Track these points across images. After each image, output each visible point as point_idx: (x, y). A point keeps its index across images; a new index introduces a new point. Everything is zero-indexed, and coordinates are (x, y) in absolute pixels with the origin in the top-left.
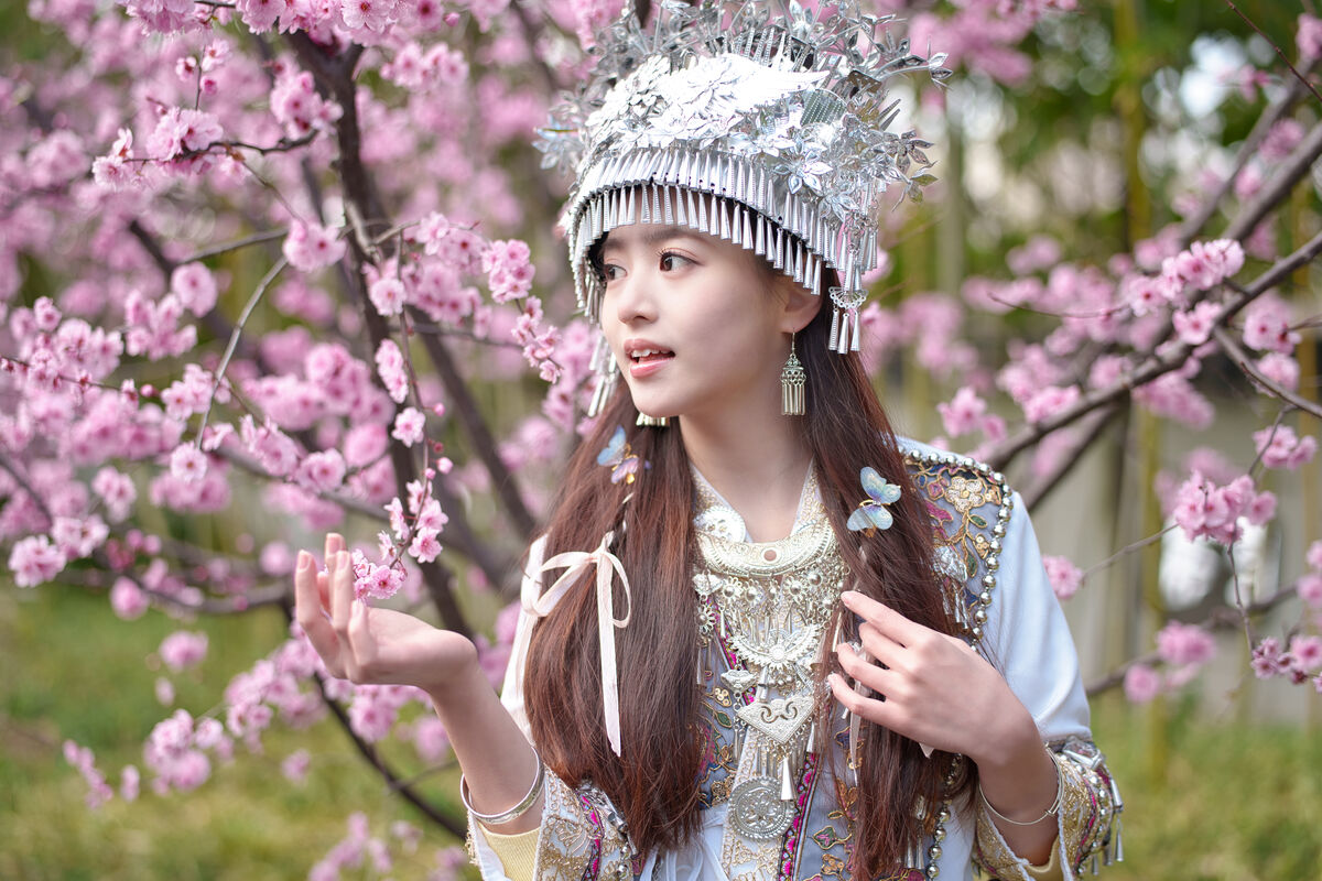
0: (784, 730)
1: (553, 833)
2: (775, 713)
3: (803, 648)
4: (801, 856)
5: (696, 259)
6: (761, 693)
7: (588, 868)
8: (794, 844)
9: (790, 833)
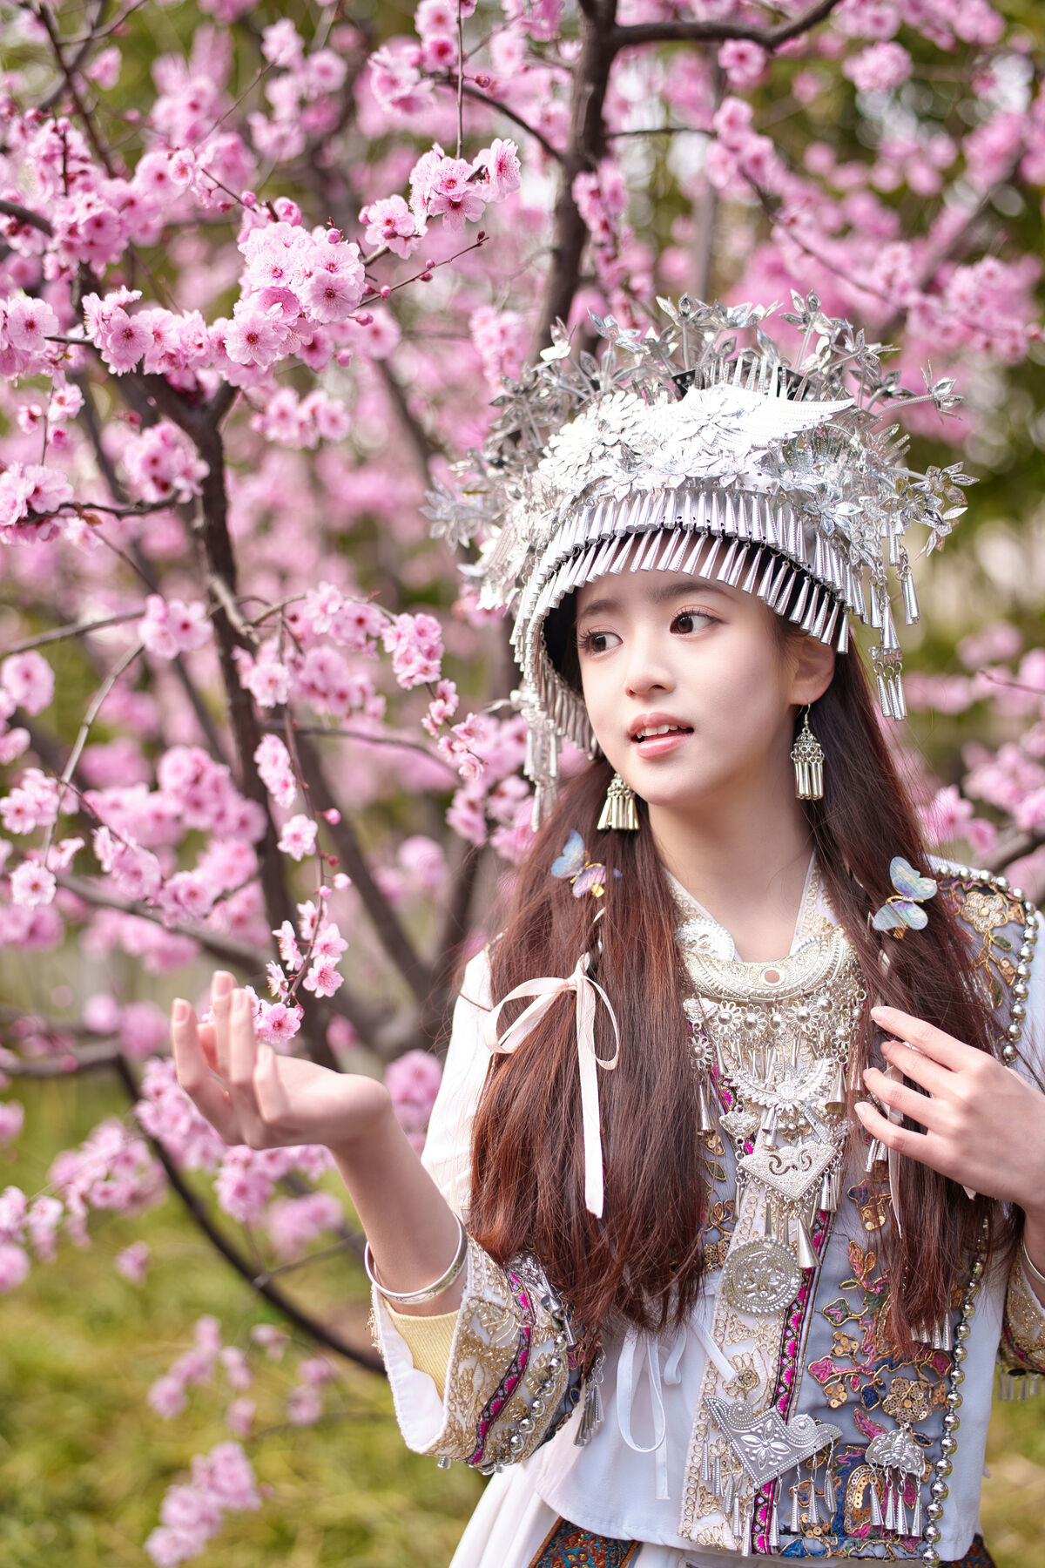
0: (795, 1184)
1: (475, 1318)
2: (786, 1163)
3: (815, 1086)
4: (807, 1334)
5: (720, 617)
6: (763, 1141)
7: (515, 1362)
8: (799, 1320)
9: (795, 1307)
